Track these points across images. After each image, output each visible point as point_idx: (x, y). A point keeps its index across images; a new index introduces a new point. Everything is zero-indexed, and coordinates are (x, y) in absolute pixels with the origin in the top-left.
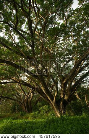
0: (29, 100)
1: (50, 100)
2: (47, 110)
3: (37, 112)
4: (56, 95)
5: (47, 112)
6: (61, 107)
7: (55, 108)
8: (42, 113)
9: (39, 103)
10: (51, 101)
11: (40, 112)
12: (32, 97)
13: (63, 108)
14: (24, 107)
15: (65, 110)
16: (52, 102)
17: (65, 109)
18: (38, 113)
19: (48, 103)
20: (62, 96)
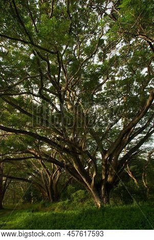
0: (55, 182)
1: (86, 183)
2: (82, 197)
3: (67, 201)
4: (95, 176)
5: (83, 201)
6: (103, 193)
7: (94, 195)
8: (75, 201)
9: (70, 187)
10: (88, 184)
11: (71, 200)
12: (59, 177)
13: (105, 195)
14: (46, 193)
15: (108, 198)
16: (89, 186)
17: (108, 195)
18: (69, 202)
19: (84, 187)
20: (104, 177)
